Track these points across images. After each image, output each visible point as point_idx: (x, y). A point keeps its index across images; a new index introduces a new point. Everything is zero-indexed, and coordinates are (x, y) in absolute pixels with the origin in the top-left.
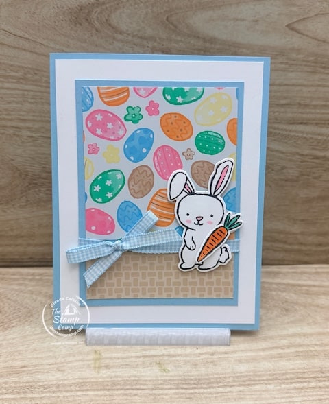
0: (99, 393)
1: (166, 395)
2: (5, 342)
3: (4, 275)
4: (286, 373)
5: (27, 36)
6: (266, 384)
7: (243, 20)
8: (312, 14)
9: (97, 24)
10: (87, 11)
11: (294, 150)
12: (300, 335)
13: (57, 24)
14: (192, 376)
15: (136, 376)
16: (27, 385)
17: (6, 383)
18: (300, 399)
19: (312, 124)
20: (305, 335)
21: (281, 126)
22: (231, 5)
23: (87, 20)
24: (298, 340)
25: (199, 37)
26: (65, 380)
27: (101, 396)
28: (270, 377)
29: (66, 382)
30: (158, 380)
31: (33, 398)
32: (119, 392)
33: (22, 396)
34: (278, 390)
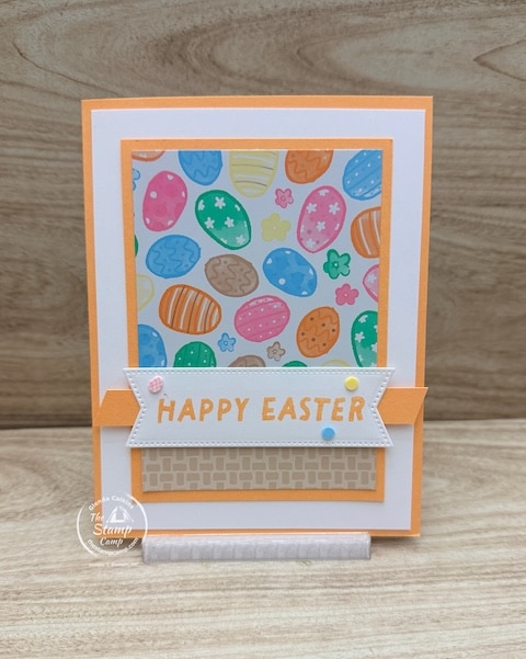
0: (211, 594)
1: (309, 596)
2: (67, 528)
3: (61, 437)
4: (486, 566)
5: (92, 81)
6: (457, 581)
7: (410, 52)
8: (513, 40)
9: (195, 62)
10: (179, 43)
11: (488, 245)
12: (502, 514)
13: (136, 62)
14: (346, 570)
15: (262, 571)
16: (104, 584)
17: (73, 582)
18: (508, 600)
19: (514, 206)
20: (510, 515)
21: (469, 210)
22: (392, 29)
23: (180, 56)
24: (500, 522)
25: (345, 79)
26: (159, 577)
27: (214, 598)
28: (462, 572)
29: (160, 580)
30: (296, 576)
31: (114, 603)
32: (240, 593)
33: (98, 599)
34: (475, 589)
